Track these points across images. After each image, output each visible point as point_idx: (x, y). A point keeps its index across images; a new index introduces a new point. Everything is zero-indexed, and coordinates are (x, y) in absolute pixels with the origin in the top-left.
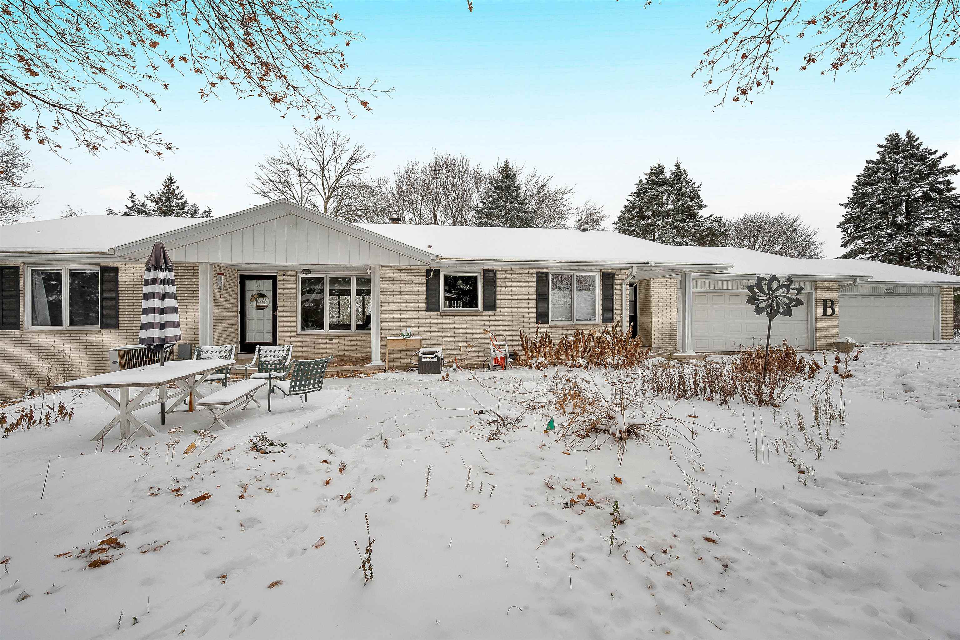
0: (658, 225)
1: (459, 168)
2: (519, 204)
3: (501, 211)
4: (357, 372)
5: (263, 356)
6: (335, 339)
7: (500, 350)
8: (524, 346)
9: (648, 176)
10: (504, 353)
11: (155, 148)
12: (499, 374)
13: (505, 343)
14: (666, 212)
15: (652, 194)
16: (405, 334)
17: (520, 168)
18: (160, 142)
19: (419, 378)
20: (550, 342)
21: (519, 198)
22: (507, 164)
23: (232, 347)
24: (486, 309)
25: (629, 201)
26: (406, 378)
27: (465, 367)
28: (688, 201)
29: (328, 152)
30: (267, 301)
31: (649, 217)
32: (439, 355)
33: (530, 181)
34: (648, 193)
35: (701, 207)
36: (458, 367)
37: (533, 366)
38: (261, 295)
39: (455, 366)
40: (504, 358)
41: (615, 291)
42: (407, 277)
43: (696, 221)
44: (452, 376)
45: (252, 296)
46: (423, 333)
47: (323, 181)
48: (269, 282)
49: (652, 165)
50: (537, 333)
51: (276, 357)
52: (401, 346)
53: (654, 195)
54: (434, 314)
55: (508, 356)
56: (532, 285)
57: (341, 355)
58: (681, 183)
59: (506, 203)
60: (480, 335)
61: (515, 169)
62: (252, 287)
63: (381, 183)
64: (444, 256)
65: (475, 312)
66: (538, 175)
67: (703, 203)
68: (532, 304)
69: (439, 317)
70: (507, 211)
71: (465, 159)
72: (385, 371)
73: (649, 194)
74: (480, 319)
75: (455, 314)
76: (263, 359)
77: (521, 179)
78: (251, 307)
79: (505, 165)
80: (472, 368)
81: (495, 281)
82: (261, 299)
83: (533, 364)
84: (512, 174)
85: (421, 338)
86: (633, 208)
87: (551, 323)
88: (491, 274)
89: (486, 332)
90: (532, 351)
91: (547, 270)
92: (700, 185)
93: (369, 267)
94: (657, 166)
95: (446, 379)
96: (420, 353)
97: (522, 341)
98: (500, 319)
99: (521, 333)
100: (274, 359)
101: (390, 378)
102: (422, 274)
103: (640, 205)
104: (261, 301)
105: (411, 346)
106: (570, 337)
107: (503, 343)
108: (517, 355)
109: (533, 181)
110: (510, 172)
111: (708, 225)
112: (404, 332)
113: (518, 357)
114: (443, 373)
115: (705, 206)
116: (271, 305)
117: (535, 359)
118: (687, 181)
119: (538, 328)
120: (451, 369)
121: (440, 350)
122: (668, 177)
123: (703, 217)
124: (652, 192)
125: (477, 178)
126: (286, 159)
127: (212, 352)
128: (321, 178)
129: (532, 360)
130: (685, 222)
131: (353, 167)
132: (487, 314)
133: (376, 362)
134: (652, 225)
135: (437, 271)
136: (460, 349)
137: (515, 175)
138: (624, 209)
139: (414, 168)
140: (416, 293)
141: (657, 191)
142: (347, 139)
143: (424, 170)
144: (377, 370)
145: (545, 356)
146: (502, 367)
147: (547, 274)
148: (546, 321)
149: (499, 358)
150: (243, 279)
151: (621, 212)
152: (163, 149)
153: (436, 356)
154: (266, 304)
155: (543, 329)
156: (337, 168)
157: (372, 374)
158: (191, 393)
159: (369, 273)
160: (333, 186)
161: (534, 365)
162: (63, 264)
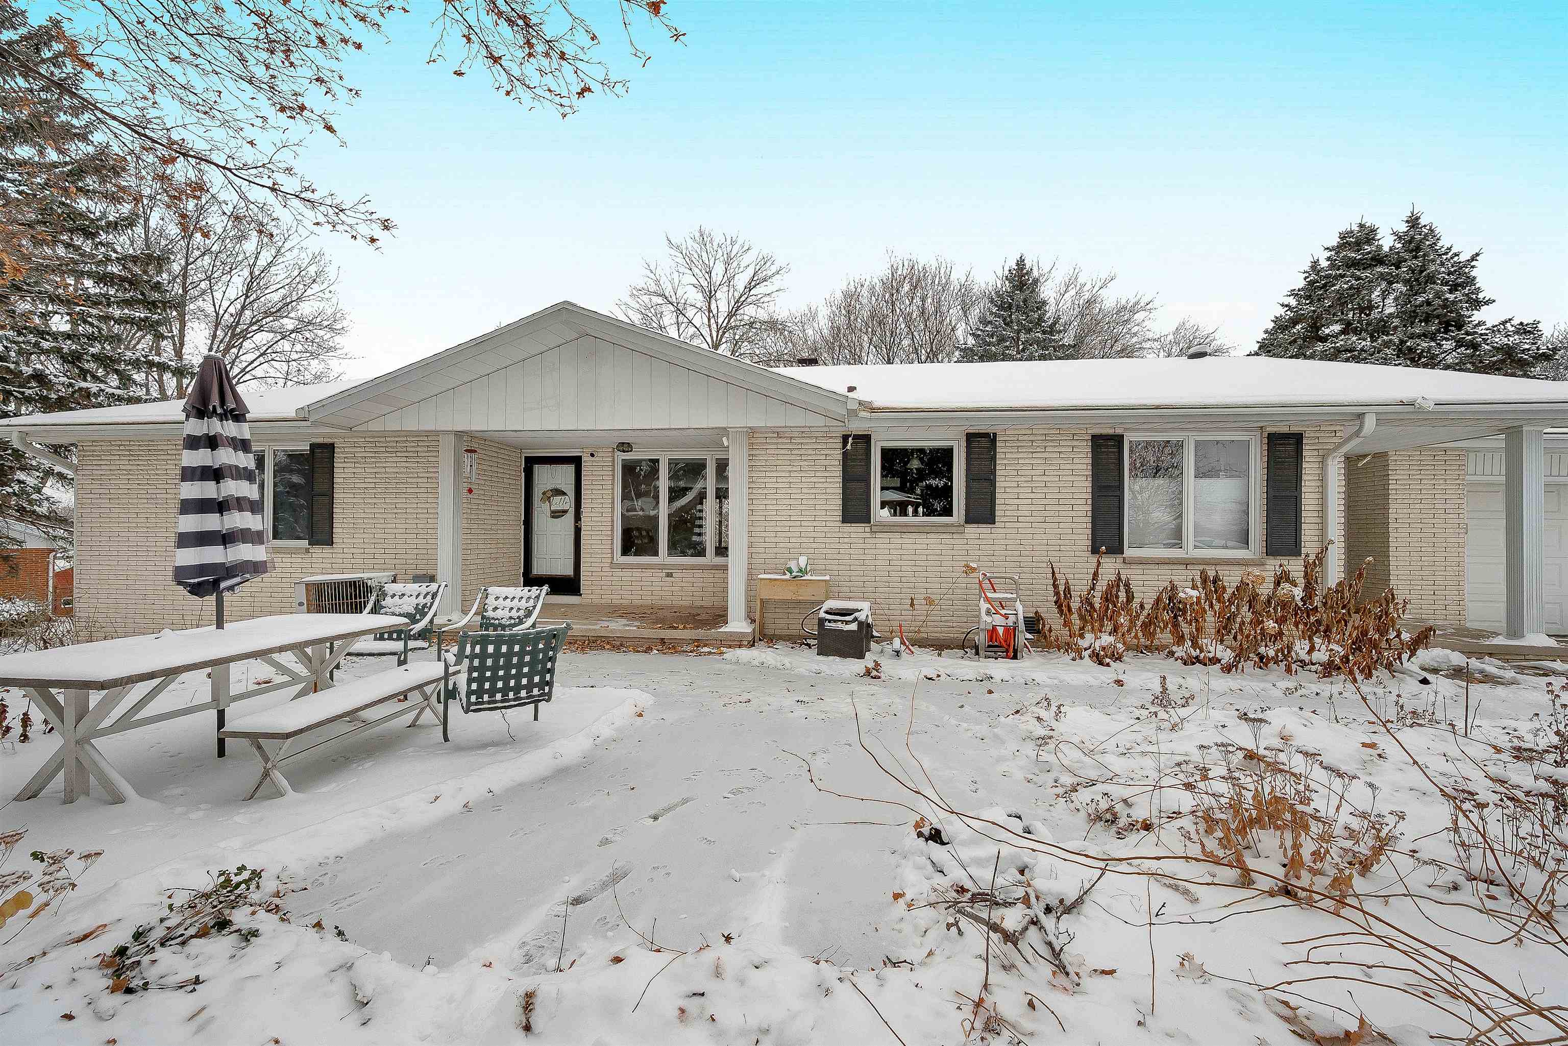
0: (1362, 350)
1: (933, 282)
2: (1044, 332)
3: (1007, 348)
4: (698, 643)
5: (490, 608)
6: (677, 574)
7: (1003, 612)
8: (1062, 604)
9: (1333, 253)
10: (1012, 619)
11: (364, 230)
12: (1000, 668)
13: (1014, 596)
14: (1383, 320)
15: (1346, 286)
16: (795, 569)
17: (1046, 270)
18: (369, 217)
19: (815, 667)
20: (1130, 598)
21: (1044, 321)
22: (1021, 263)
23: (439, 586)
24: (971, 519)
25: (1287, 306)
26: (788, 665)
27: (922, 643)
28: (1443, 293)
29: (718, 270)
30: (566, 503)
31: (1336, 336)
32: (862, 616)
33: (1065, 292)
34: (1334, 285)
35: (1477, 304)
36: (903, 643)
37: (1086, 654)
38: (559, 492)
39: (897, 642)
40: (1011, 631)
41: (1304, 477)
42: (803, 452)
43: (1467, 334)
44: (888, 666)
45: (544, 493)
46: (835, 568)
47: (709, 320)
48: (570, 469)
49: (1343, 229)
50: (1095, 575)
51: (515, 610)
52: (786, 594)
53: (1351, 288)
54: (856, 530)
55: (1022, 626)
56: (1082, 462)
57: (686, 603)
58: (1424, 255)
59: (1018, 333)
60: (958, 575)
61: (1035, 273)
62: (546, 477)
63: (804, 319)
64: (876, 404)
65: (947, 525)
66: (1081, 280)
67: (1481, 296)
68: (1081, 508)
69: (868, 535)
70: (1021, 347)
71: (944, 265)
72: (752, 644)
73: (1337, 287)
74: (958, 541)
75: (904, 530)
76: (490, 614)
77: (1048, 292)
78: (541, 511)
79: (1018, 264)
80: (940, 646)
81: (993, 459)
82: (557, 499)
83: (1086, 650)
84: (1031, 279)
85: (827, 578)
86: (1294, 322)
87: (1129, 552)
88: (984, 442)
89: (969, 570)
90: (1082, 618)
91: (1119, 431)
92: (1477, 255)
93: (724, 431)
94: (1357, 229)
95: (874, 673)
96: (822, 610)
97: (1057, 593)
98: (1002, 542)
99: (1053, 573)
100: (510, 615)
101: (756, 663)
102: (834, 446)
103: (1314, 311)
104: (558, 503)
105: (806, 594)
106: (1188, 590)
107: (1010, 596)
108: (1044, 625)
109: (1072, 292)
110: (1027, 277)
111: (1500, 340)
112: (793, 565)
113: (1047, 627)
114: (869, 660)
115: (1489, 302)
116: (572, 511)
117: (1089, 637)
118: (1437, 251)
119: (1099, 563)
120: (888, 648)
121: (865, 606)
122: (1386, 249)
123: (1484, 323)
124: (1346, 283)
125: (966, 300)
126: (653, 288)
127: (403, 595)
128: (707, 314)
129: (1082, 636)
130: (1433, 339)
131: (752, 292)
132: (972, 530)
133: (738, 624)
134: (1346, 351)
135: (865, 439)
136: (912, 605)
137: (1036, 281)
138: (1273, 324)
139: (859, 290)
140: (820, 485)
141: (1359, 278)
142: (746, 248)
143: (872, 289)
144: (737, 642)
145: (1115, 631)
146: (1007, 651)
147: (1118, 440)
148: (1117, 549)
149: (1001, 631)
150: (531, 462)
151: (1266, 332)
152: (378, 232)
153: (856, 619)
154: (566, 507)
155: (1110, 567)
156: (730, 294)
157: (724, 650)
158: (316, 683)
159: (726, 444)
160: (724, 324)
161: (1089, 652)
162: (267, 441)
